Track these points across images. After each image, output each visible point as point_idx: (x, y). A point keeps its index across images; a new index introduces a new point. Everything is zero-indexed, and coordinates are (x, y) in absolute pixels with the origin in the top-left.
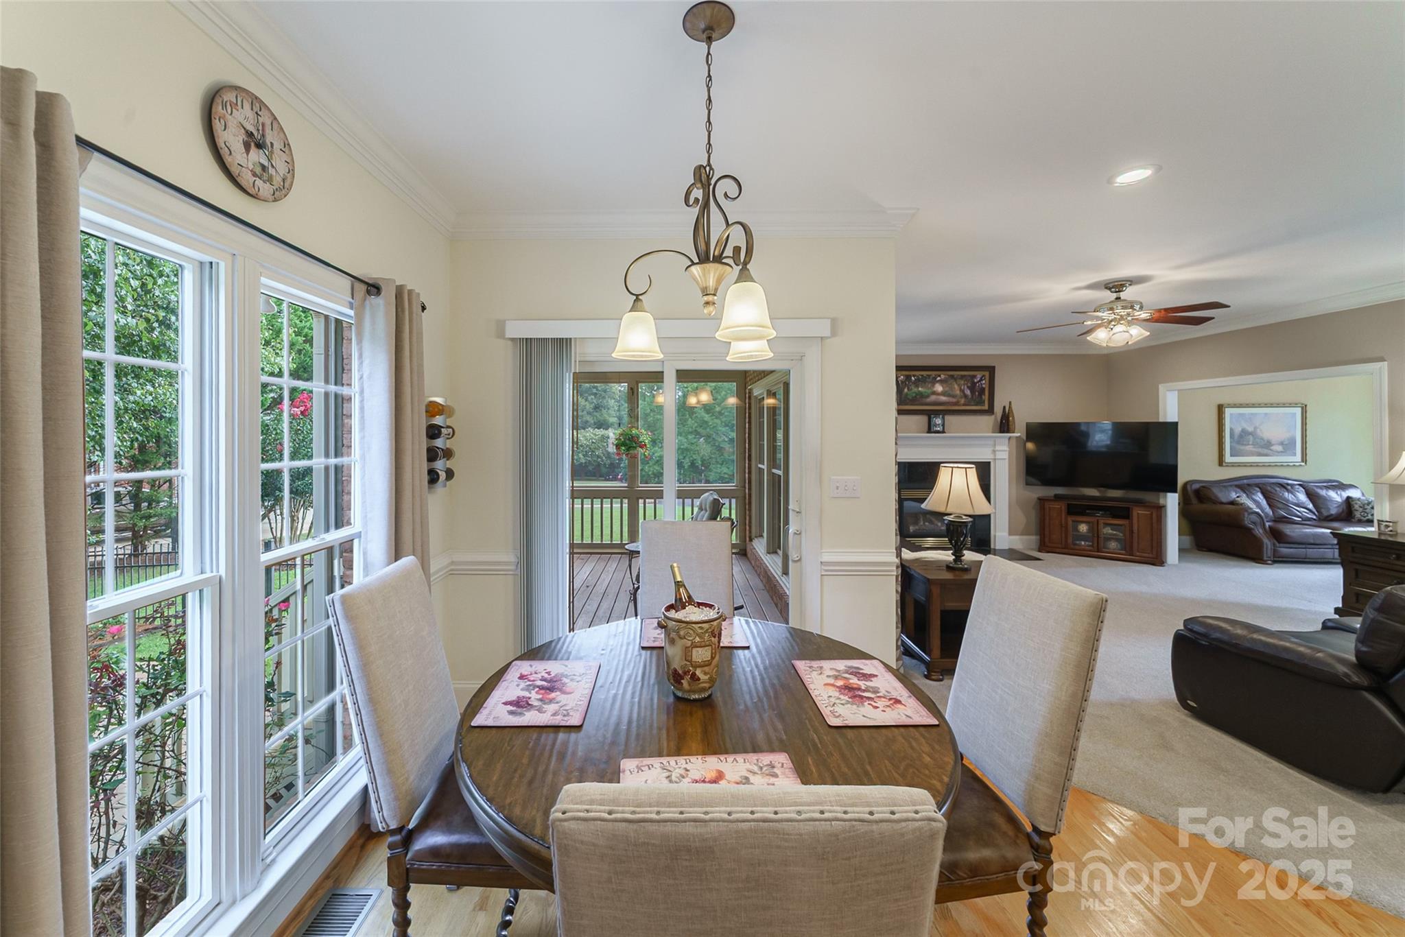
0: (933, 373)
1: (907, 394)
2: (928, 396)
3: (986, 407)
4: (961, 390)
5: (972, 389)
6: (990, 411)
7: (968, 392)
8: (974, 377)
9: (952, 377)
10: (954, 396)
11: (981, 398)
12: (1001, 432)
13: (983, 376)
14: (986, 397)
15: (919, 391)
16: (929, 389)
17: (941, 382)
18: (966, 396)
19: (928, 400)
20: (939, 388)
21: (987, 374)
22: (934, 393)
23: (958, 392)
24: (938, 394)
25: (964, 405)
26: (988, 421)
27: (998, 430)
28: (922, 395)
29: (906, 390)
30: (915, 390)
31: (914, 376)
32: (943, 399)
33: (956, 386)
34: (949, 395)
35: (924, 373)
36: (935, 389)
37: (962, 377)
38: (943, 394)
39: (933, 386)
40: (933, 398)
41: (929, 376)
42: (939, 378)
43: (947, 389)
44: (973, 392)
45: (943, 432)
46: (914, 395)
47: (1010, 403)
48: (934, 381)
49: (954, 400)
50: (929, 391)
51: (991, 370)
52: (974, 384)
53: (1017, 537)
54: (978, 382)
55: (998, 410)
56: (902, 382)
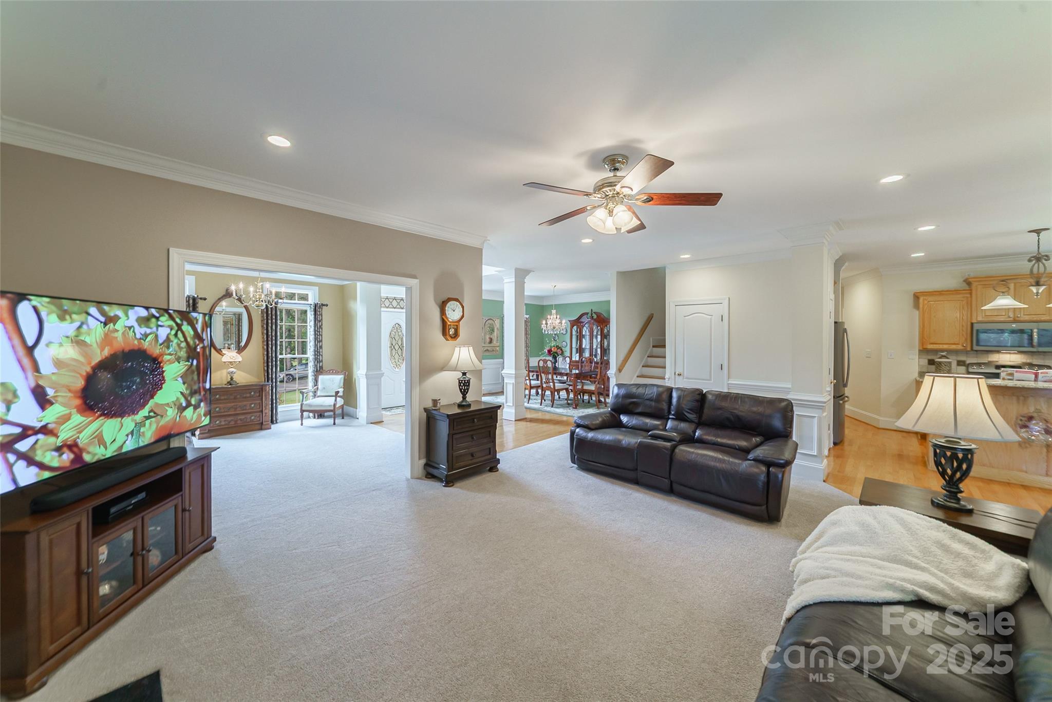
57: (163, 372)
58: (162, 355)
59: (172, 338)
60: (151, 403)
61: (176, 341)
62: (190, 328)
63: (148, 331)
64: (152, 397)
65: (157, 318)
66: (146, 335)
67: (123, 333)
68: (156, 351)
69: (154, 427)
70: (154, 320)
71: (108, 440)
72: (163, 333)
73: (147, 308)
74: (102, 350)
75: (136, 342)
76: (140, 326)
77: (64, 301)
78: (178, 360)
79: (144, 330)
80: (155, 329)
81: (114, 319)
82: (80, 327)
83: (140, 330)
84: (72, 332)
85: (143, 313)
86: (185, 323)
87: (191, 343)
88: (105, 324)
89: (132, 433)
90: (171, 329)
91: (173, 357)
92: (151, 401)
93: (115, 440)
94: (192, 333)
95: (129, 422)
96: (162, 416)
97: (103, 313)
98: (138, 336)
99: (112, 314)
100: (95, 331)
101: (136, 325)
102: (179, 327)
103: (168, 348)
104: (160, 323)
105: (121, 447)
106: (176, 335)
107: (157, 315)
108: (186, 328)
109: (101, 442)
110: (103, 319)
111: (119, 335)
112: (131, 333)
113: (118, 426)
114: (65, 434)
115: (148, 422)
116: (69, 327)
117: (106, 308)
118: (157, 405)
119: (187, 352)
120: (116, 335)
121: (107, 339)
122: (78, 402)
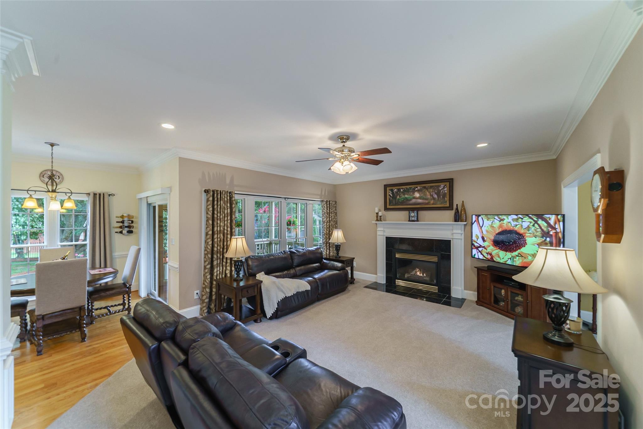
0: (413, 186)
1: (399, 199)
2: (411, 200)
3: (448, 205)
4: (431, 195)
5: (438, 194)
6: (450, 208)
7: (436, 196)
8: (439, 186)
9: (425, 187)
10: (426, 199)
11: (444, 199)
12: (455, 222)
13: (445, 185)
14: (447, 199)
15: (406, 197)
16: (411, 196)
17: (418, 191)
18: (434, 199)
19: (411, 202)
20: (417, 195)
21: (448, 184)
22: (414, 198)
23: (429, 197)
24: (417, 198)
25: (433, 204)
26: (450, 214)
28: (407, 200)
29: (398, 197)
30: (403, 196)
31: (402, 189)
32: (420, 201)
33: (428, 193)
34: (423, 199)
35: (408, 187)
36: (415, 196)
37: (431, 187)
38: (420, 198)
39: (414, 194)
40: (414, 201)
41: (411, 188)
42: (417, 189)
43: (422, 195)
44: (439, 196)
45: (417, 220)
46: (403, 199)
47: (463, 202)
48: (414, 191)
49: (427, 201)
50: (411, 197)
51: (450, 181)
52: (439, 191)
54: (442, 189)
55: (455, 207)
56: (396, 193)
57: (526, 240)
58: (525, 233)
59: (531, 226)
60: (519, 251)
61: (533, 228)
62: (544, 222)
63: (517, 223)
64: (520, 249)
65: (522, 219)
66: (517, 225)
67: (506, 224)
68: (522, 231)
69: (521, 261)
70: (520, 219)
71: (501, 257)
72: (525, 225)
73: (517, 215)
74: (499, 229)
75: (512, 227)
76: (513, 221)
77: (488, 216)
78: (535, 237)
79: (515, 223)
80: (521, 223)
81: (503, 220)
82: (492, 222)
83: (513, 223)
84: (490, 224)
85: (515, 217)
86: (540, 220)
87: (545, 229)
88: (500, 221)
89: (510, 259)
90: (530, 223)
91: (532, 235)
92: (519, 250)
93: (503, 258)
94: (546, 225)
95: (509, 255)
96: (525, 258)
97: (499, 218)
98: (513, 225)
99: (502, 218)
100: (497, 223)
101: (512, 221)
102: (536, 222)
103: (529, 230)
104: (523, 220)
105: (506, 262)
106: (533, 225)
107: (522, 217)
108: (540, 222)
109: (499, 257)
110: (499, 220)
111: (505, 225)
112: (510, 224)
113: (505, 254)
114: (489, 250)
115: (517, 258)
116: (489, 222)
117: (500, 216)
118: (522, 252)
119: (541, 234)
120: (504, 225)
121: (501, 226)
122: (492, 243)
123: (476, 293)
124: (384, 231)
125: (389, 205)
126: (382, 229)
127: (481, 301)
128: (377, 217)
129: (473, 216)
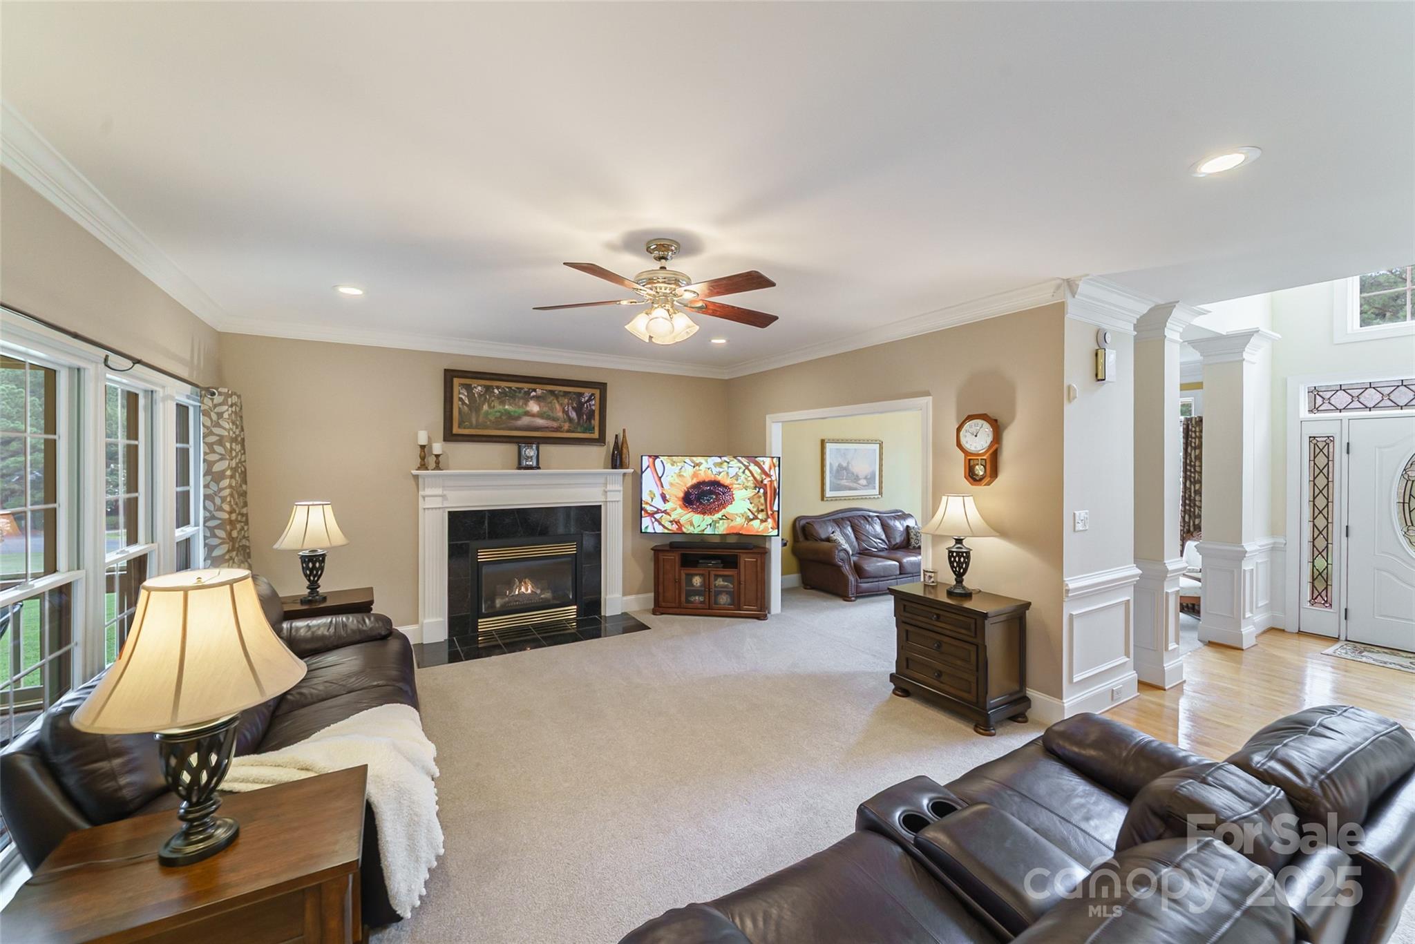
0: (526, 386)
1: (487, 413)
2: (518, 418)
3: (596, 435)
4: (564, 411)
5: (579, 410)
6: (601, 440)
7: (573, 415)
8: (581, 395)
9: (552, 392)
10: (554, 419)
11: (590, 422)
12: (613, 468)
13: (593, 395)
14: (596, 422)
15: (506, 410)
16: (519, 407)
17: (537, 398)
18: (570, 420)
19: (520, 423)
20: (534, 407)
21: (597, 392)
22: (527, 414)
23: (560, 414)
24: (533, 415)
25: (568, 431)
26: (598, 454)
27: (610, 466)
28: (511, 416)
29: (485, 407)
30: (499, 407)
31: (498, 388)
32: (540, 422)
33: (558, 406)
34: (548, 418)
35: (514, 385)
36: (528, 409)
37: (566, 393)
38: (540, 415)
39: (526, 404)
40: (526, 420)
41: (520, 389)
42: (533, 394)
43: (545, 409)
44: (579, 414)
45: (538, 468)
46: (498, 414)
47: (624, 430)
48: (527, 397)
49: (555, 424)
50: (521, 411)
51: (602, 387)
52: (581, 405)
53: (633, 597)
54: (586, 402)
55: (610, 439)
56: (480, 395)
57: (733, 494)
58: (732, 484)
59: (740, 474)
60: (723, 512)
61: (743, 476)
62: (756, 468)
63: (721, 470)
64: (724, 508)
65: (728, 463)
66: (720, 473)
67: (705, 471)
68: (727, 481)
69: (726, 525)
70: (726, 464)
71: (696, 525)
72: (732, 472)
73: (720, 457)
74: (692, 479)
75: (713, 476)
76: (715, 467)
77: (674, 457)
78: (746, 488)
79: (718, 469)
80: (726, 469)
81: (699, 465)
82: (681, 469)
83: (716, 470)
84: (677, 471)
85: (718, 460)
86: (752, 465)
87: (758, 478)
88: (694, 467)
89: (710, 525)
90: (740, 469)
91: (741, 486)
92: (724, 510)
93: (700, 526)
94: (759, 471)
95: (708, 519)
96: (732, 521)
97: (693, 462)
98: (714, 473)
99: (698, 462)
100: (688, 471)
101: (713, 467)
102: (747, 467)
103: (737, 480)
104: (730, 465)
105: (703, 530)
106: (744, 472)
107: (728, 461)
108: (753, 467)
109: (692, 524)
110: (693, 465)
111: (702, 473)
112: (710, 472)
113: (701, 519)
114: (674, 516)
115: (721, 522)
116: (676, 469)
117: (694, 459)
118: (728, 513)
119: (754, 483)
120: (700, 472)
121: (695, 475)
122: (681, 503)
123: (652, 595)
124: (443, 496)
125: (459, 427)
126: (439, 491)
127: (659, 608)
128: (423, 458)
129: (643, 457)
